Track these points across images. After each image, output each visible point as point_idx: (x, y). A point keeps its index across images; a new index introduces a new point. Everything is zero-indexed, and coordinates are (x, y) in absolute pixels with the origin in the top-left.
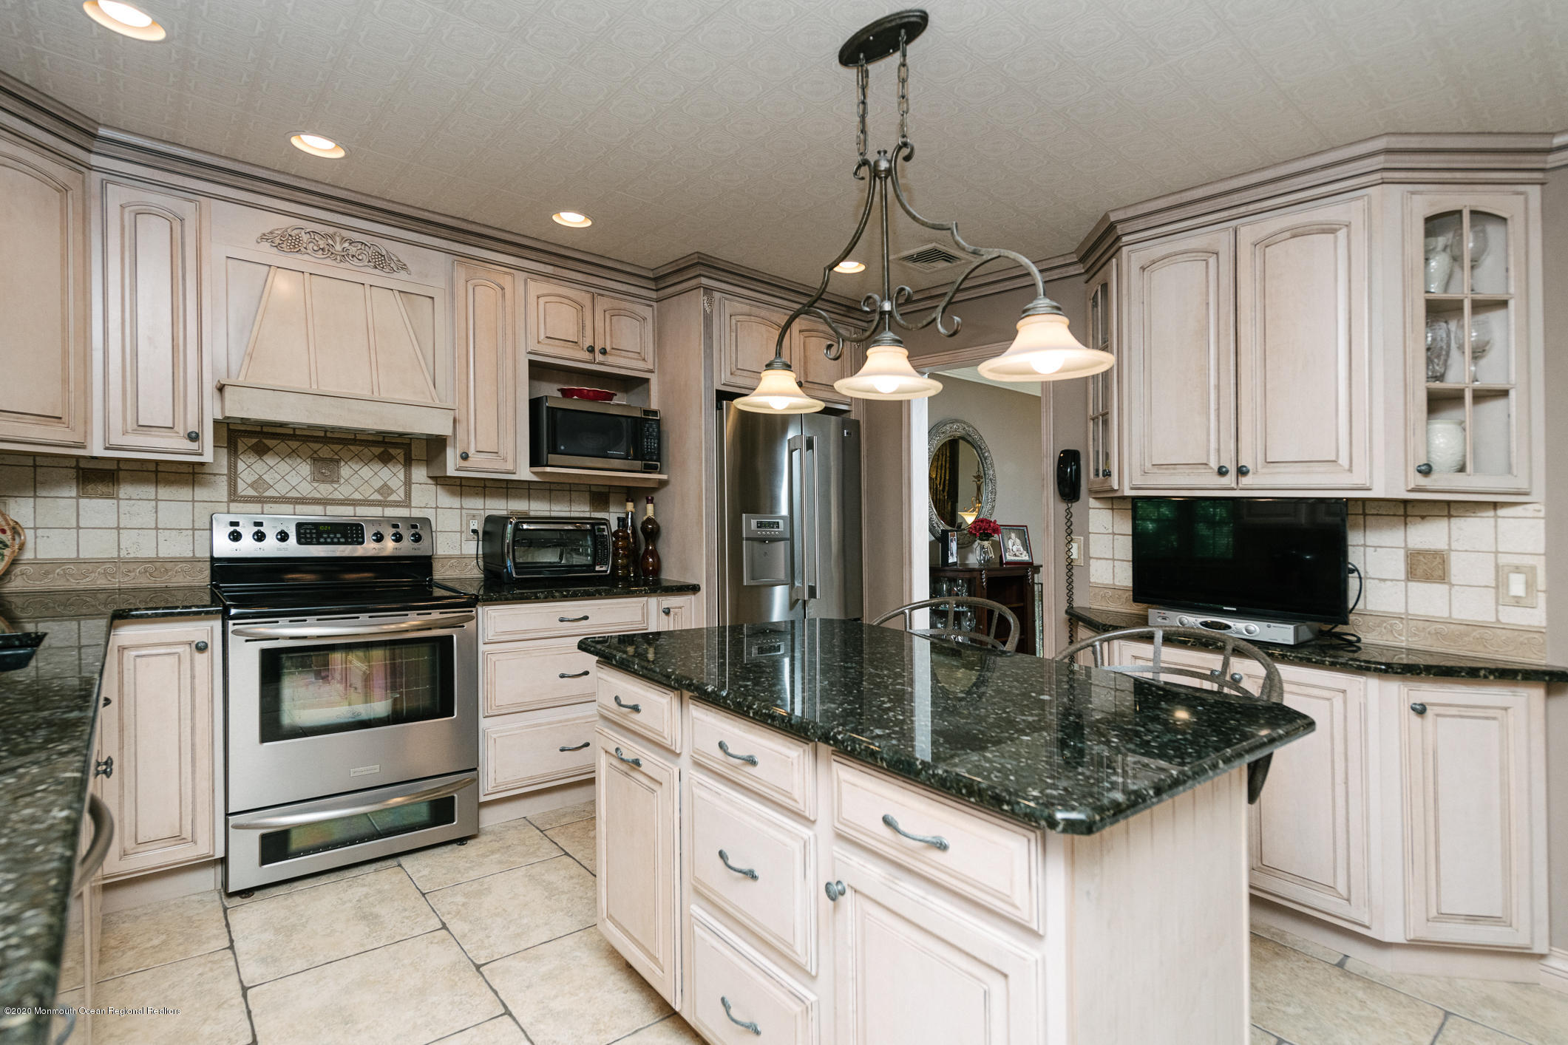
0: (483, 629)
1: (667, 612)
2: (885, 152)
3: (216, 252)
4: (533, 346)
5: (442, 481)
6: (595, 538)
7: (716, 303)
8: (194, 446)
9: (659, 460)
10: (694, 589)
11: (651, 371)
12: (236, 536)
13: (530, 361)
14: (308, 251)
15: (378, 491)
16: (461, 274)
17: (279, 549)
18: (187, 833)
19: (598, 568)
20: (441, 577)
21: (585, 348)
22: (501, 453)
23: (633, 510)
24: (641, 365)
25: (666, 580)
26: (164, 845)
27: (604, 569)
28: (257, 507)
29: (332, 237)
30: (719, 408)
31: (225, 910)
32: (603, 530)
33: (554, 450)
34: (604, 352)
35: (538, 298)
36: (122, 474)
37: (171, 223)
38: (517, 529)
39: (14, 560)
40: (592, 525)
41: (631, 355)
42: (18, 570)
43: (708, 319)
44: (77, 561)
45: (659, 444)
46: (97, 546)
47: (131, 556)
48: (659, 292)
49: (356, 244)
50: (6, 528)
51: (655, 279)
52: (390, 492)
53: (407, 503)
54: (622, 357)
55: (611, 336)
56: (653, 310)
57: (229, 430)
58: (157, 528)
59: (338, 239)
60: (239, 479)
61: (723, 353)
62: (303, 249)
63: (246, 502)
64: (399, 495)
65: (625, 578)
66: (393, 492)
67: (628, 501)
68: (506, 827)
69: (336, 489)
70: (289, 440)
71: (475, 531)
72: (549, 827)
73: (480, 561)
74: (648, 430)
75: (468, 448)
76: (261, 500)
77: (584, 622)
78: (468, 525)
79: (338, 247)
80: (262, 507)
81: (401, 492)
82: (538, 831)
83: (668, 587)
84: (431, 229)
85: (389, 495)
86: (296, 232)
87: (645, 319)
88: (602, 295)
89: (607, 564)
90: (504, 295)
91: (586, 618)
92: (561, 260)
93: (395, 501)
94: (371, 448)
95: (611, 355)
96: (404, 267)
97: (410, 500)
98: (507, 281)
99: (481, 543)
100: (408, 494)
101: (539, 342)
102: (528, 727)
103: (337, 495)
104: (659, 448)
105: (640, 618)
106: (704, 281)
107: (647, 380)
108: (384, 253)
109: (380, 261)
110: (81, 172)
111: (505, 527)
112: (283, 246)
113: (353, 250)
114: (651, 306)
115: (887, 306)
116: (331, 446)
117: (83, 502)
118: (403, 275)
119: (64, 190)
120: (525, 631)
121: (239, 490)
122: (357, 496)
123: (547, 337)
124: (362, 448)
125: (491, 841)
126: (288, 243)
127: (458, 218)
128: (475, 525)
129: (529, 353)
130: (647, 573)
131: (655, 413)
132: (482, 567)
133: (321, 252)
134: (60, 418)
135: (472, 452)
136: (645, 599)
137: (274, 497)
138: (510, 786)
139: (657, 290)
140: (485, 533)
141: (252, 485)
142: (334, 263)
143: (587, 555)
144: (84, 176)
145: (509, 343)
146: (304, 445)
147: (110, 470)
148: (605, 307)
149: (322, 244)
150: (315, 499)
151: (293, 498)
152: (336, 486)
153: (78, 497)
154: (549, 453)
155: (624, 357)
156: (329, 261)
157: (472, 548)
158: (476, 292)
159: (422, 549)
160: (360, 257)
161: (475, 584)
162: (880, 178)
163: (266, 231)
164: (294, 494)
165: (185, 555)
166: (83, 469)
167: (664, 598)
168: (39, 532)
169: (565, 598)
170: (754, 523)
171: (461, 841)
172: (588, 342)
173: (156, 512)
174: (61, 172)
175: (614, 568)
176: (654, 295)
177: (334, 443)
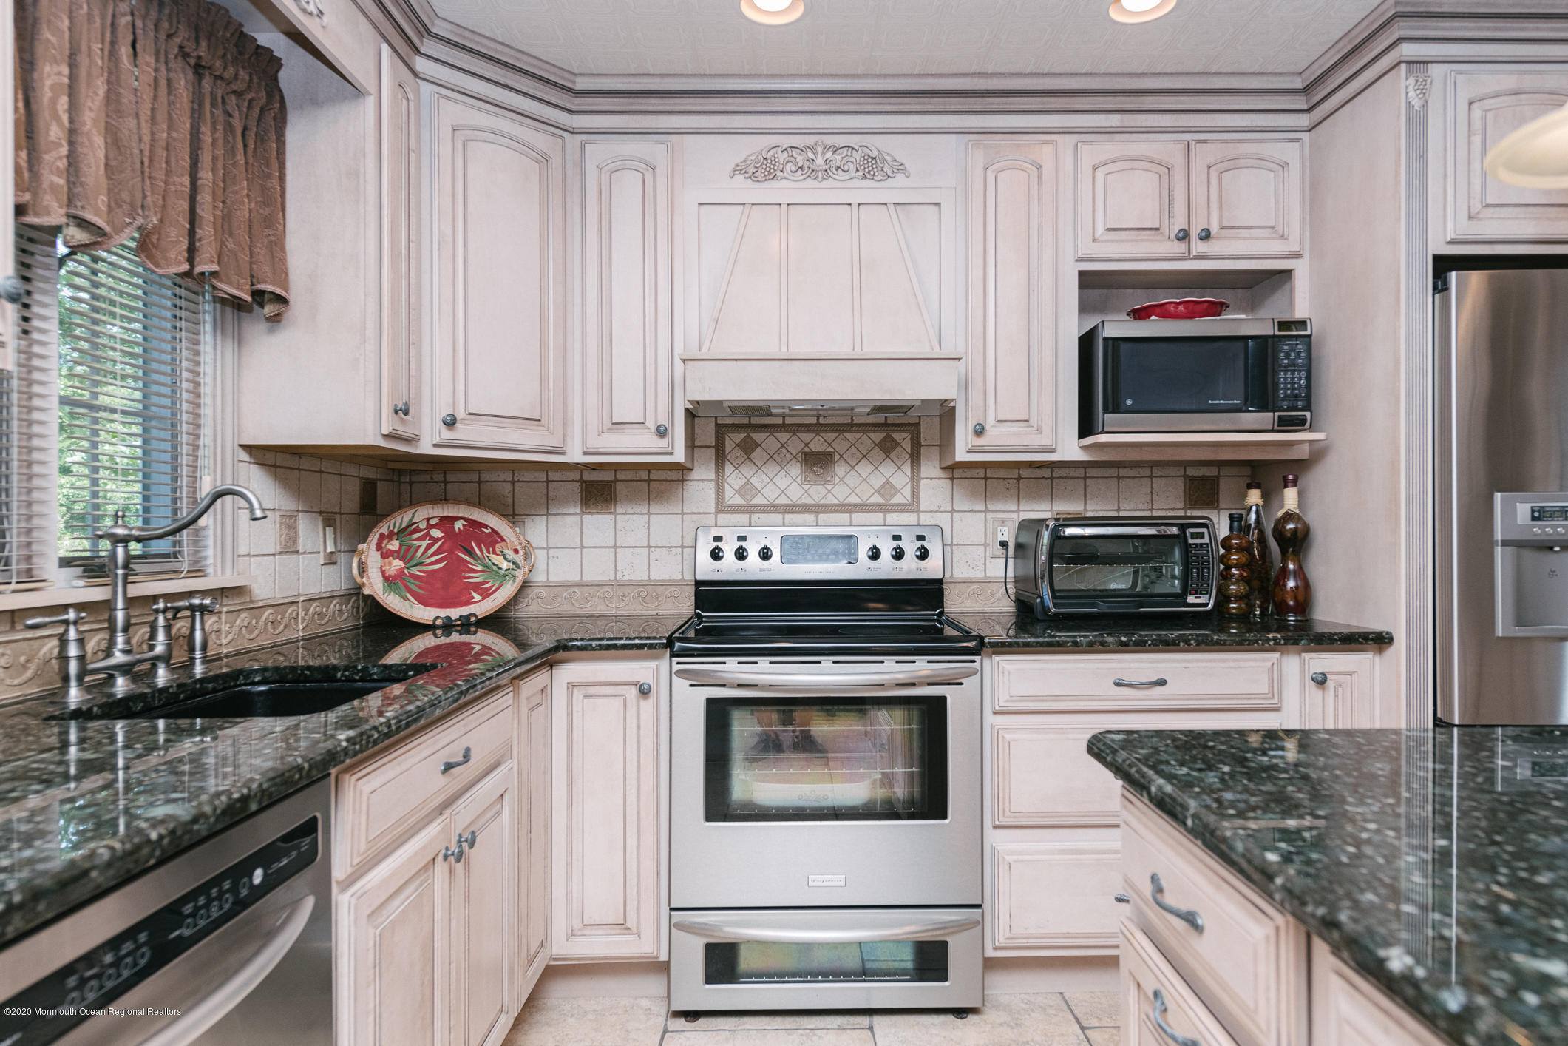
0: (993, 690)
1: (1321, 681)
3: (688, 200)
4: (1086, 248)
5: (955, 471)
6: (1186, 548)
7: (1437, 86)
8: (663, 443)
9: (1308, 407)
10: (1380, 641)
11: (1298, 256)
12: (716, 555)
13: (1081, 274)
14: (786, 175)
15: (878, 491)
16: (978, 158)
17: (761, 570)
18: (631, 923)
19: (1191, 599)
20: (958, 610)
21: (1173, 236)
22: (1033, 422)
23: (1260, 502)
24: (1277, 247)
25: (1325, 623)
26: (609, 932)
27: (1203, 600)
28: (744, 518)
29: (812, 148)
30: (1440, 286)
31: (665, 1032)
32: (1201, 536)
33: (1114, 406)
34: (1206, 236)
35: (1095, 169)
36: (619, 486)
37: (643, 175)
38: (1056, 537)
39: (524, 583)
40: (1183, 528)
41: (1255, 232)
42: (532, 593)
43: (1417, 122)
44: (581, 585)
45: (1308, 378)
46: (598, 568)
47: (626, 578)
48: (1314, 113)
49: (840, 151)
50: (519, 548)
51: (1306, 90)
52: (893, 492)
53: (913, 507)
54: (1239, 239)
55: (1220, 208)
56: (1302, 147)
57: (717, 425)
58: (649, 547)
59: (820, 149)
60: (726, 485)
61: (1450, 180)
62: (779, 174)
63: (733, 512)
64: (903, 497)
65: (1244, 618)
66: (897, 491)
67: (1250, 486)
68: (1029, 1002)
69: (829, 491)
70: (777, 432)
71: (1004, 544)
72: (1095, 1023)
73: (1011, 587)
74: (1288, 355)
75: (985, 417)
76: (749, 509)
77: (1158, 690)
78: (995, 534)
79: (820, 161)
80: (750, 518)
81: (907, 492)
82: (1077, 1027)
83: (1322, 635)
84: (937, 103)
85: (892, 496)
86: (771, 153)
87: (1284, 166)
88: (1205, 141)
89: (1208, 592)
90: (1040, 177)
91: (1162, 683)
92: (1132, 99)
93: (899, 505)
94: (870, 435)
95: (1218, 239)
96: (901, 168)
97: (918, 502)
98: (1044, 154)
99: (1011, 561)
100: (915, 494)
101: (1094, 240)
102: (1063, 852)
103: (831, 500)
104: (1309, 385)
105: (1264, 689)
106: (1408, 50)
107: (1286, 274)
108: (875, 153)
109: (872, 167)
110: (561, 137)
111: (1039, 533)
112: (756, 174)
113: (837, 159)
114: (1297, 140)
116: (823, 435)
117: (587, 518)
118: (900, 179)
119: (544, 159)
120: (1057, 698)
121: (727, 498)
122: (854, 499)
123: (1108, 230)
124: (858, 435)
125: (1001, 1025)
126: (764, 169)
127: (974, 75)
128: (1008, 534)
129: (1079, 260)
130: (1282, 609)
131: (1302, 324)
132: (1013, 597)
133: (800, 171)
134: (539, 420)
135: (990, 424)
136: (1277, 655)
137: (761, 505)
138: (1032, 942)
139: (1309, 110)
140: (1019, 547)
141: (738, 492)
142: (815, 184)
143: (1174, 577)
144: (564, 142)
145: (1048, 253)
146: (795, 437)
147: (608, 482)
148: (1210, 160)
149: (801, 160)
150: (805, 505)
151: (782, 505)
152: (829, 487)
153: (583, 513)
154: (1106, 410)
155: (1245, 239)
156: (810, 183)
157: (999, 568)
158: (999, 180)
159: (932, 568)
160: (846, 168)
161: (1004, 620)
163: (740, 160)
164: (783, 500)
165: (674, 577)
166: (586, 482)
167: (1313, 655)
168: (551, 551)
169: (1124, 647)
170: (1523, 510)
171: (960, 1012)
172: (1179, 223)
173: (649, 527)
174: (541, 140)
175: (1223, 598)
176: (1304, 120)
177: (826, 432)
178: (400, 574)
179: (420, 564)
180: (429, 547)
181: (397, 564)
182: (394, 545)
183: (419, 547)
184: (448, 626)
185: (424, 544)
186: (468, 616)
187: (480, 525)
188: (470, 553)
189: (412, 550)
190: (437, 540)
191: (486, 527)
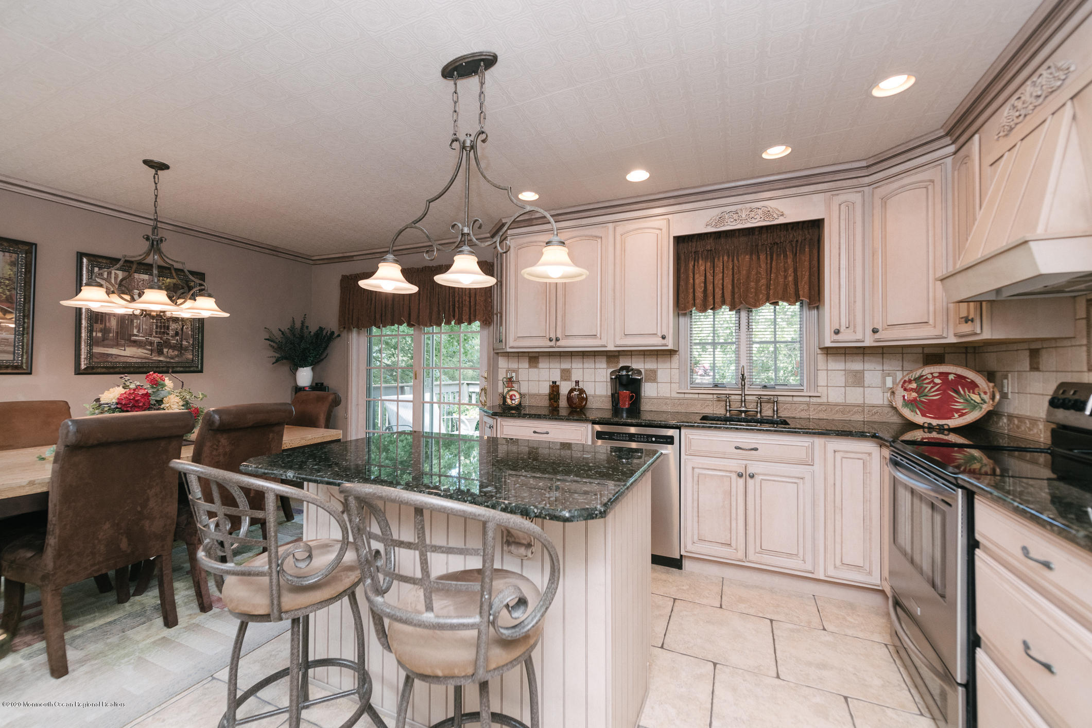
2: (470, 135)
36: (1043, 352)
50: (988, 391)
110: (942, 163)
115: (466, 230)
119: (931, 182)
134: (927, 322)
144: (945, 165)
147: (1039, 349)
162: (466, 150)
166: (1031, 350)
178: (915, 400)
179: (926, 396)
180: (932, 387)
181: (914, 395)
182: (914, 385)
183: (927, 387)
184: (931, 428)
185: (930, 386)
186: (943, 425)
187: (964, 378)
188: (957, 392)
189: (923, 389)
190: (938, 384)
191: (968, 378)
